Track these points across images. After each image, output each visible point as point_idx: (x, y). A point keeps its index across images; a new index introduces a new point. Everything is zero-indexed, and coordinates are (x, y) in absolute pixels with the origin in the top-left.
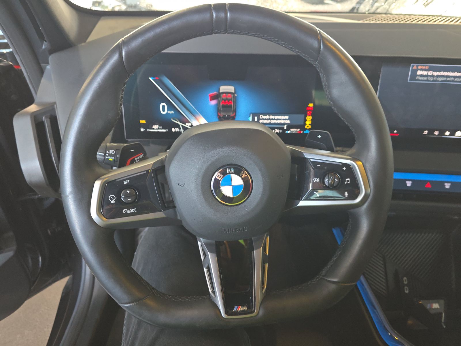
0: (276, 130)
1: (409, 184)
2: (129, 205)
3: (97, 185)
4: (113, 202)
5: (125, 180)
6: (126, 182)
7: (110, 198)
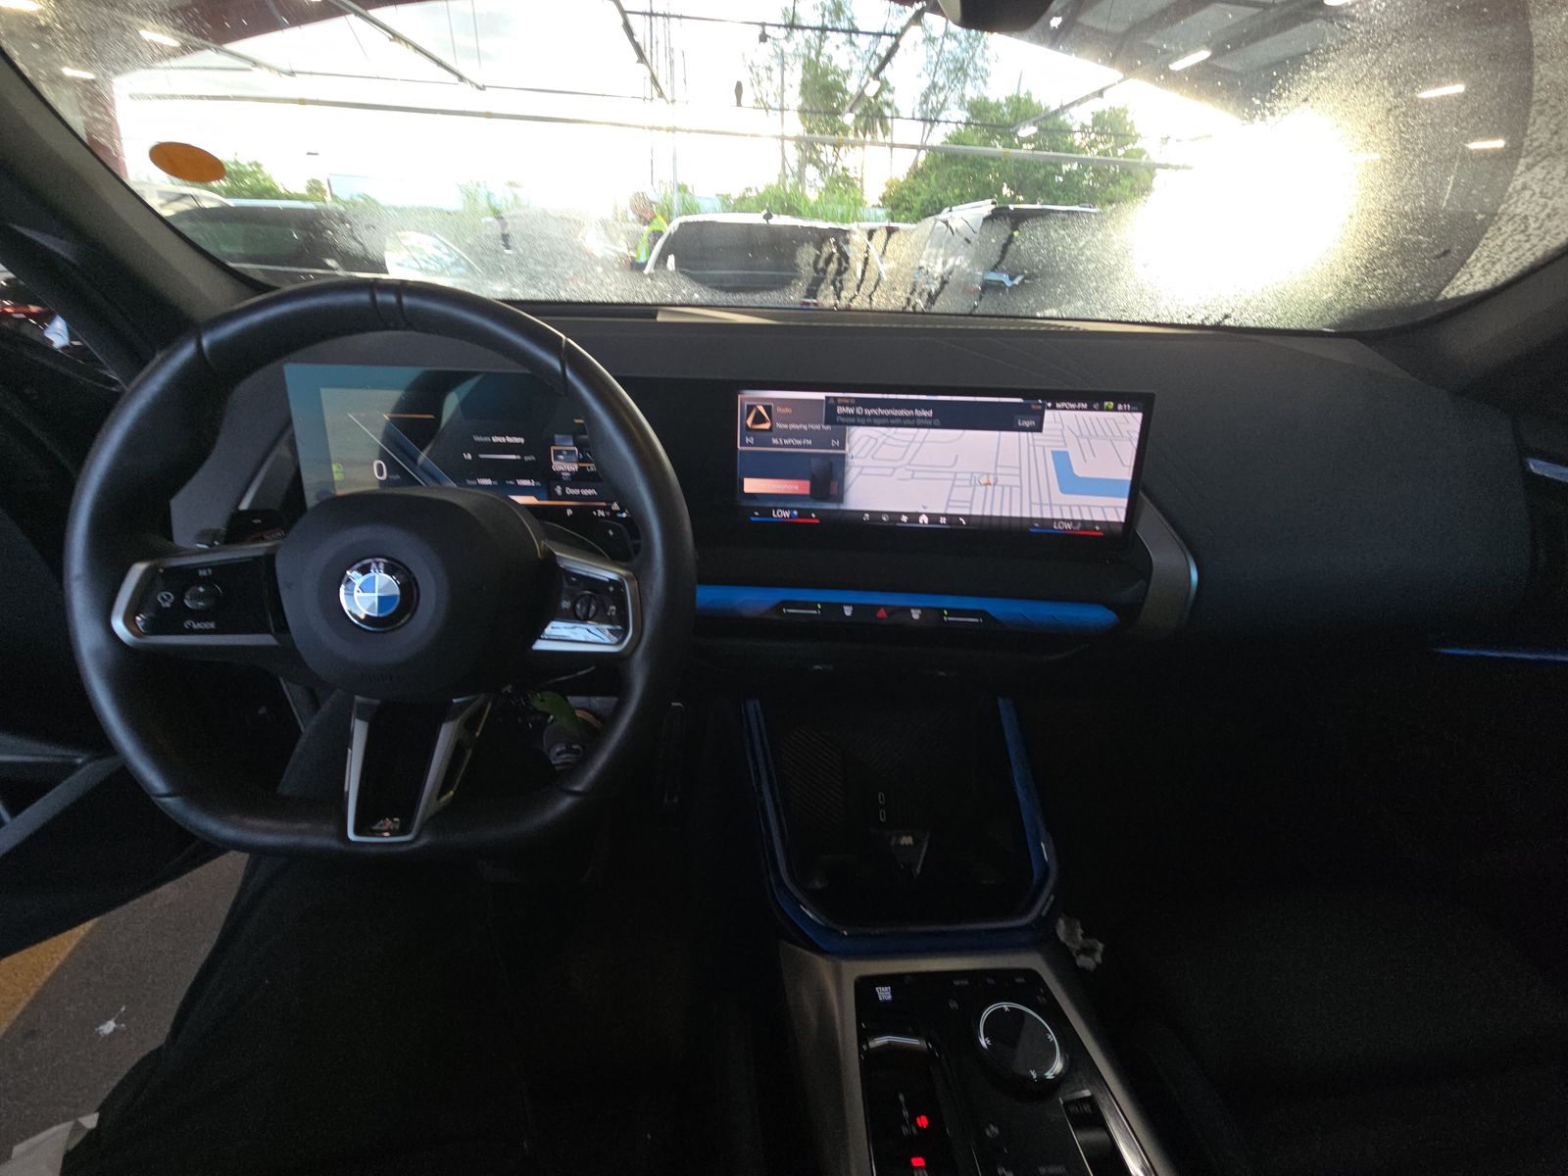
0: (599, 511)
1: (848, 611)
2: (198, 615)
3: (138, 569)
4: (168, 605)
5: (202, 568)
6: (203, 573)
7: (162, 598)
